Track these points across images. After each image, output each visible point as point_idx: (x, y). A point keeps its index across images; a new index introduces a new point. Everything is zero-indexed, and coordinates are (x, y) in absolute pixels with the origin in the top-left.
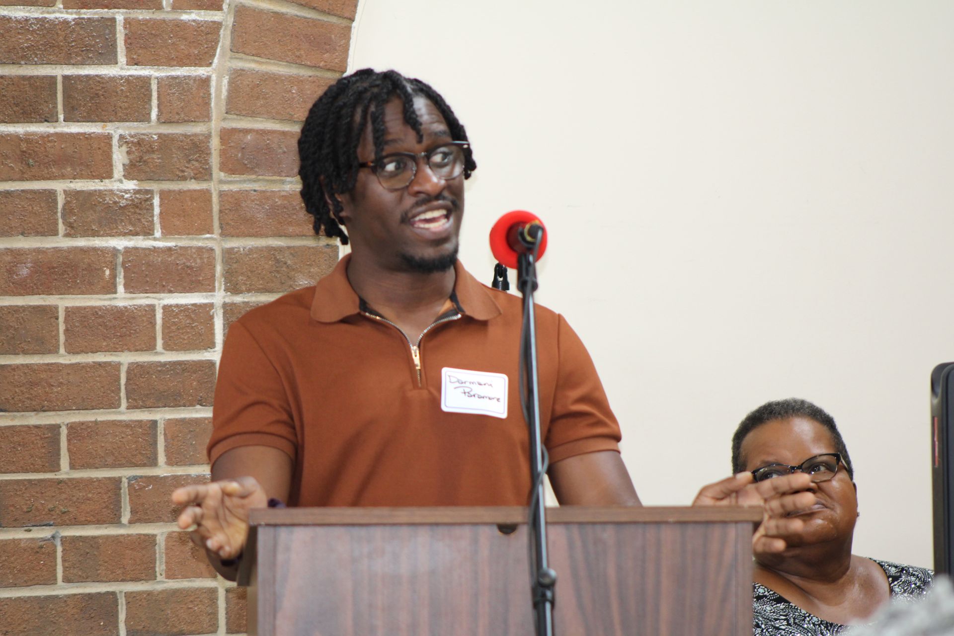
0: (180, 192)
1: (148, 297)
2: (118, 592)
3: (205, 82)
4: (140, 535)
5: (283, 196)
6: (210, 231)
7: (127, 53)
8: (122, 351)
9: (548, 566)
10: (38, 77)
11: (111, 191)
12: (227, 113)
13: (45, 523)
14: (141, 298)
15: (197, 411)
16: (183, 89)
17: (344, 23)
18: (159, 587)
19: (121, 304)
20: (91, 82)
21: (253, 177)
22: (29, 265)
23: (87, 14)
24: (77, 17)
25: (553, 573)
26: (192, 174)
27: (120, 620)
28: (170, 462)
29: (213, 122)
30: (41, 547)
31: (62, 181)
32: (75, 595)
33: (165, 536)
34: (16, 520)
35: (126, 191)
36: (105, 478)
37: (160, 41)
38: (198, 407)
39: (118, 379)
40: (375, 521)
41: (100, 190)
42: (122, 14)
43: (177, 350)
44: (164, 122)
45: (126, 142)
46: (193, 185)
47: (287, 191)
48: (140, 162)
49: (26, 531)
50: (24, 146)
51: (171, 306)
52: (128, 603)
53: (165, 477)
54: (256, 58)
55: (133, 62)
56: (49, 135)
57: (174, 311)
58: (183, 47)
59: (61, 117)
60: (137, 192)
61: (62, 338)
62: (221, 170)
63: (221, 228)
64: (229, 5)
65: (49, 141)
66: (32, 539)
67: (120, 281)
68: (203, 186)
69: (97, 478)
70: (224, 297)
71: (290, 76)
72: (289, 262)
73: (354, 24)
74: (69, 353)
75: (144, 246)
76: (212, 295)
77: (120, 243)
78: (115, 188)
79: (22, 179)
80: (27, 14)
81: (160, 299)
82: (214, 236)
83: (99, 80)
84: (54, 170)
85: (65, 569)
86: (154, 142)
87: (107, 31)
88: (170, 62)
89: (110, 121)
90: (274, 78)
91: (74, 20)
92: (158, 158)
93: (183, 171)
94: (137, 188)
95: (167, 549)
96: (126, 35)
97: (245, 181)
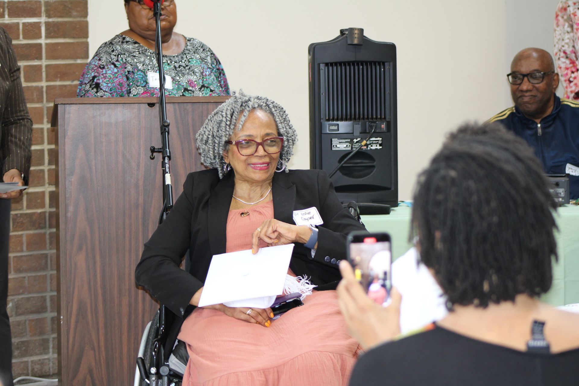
1: (16, 19)
9: (166, 119)
14: (14, 20)
15: (35, 62)
19: (6, 22)
25: (168, 121)
38: (36, 60)
40: (101, 103)
43: (28, 39)
51: (25, 22)
57: (26, 25)
67: (6, 13)
70: (45, 19)
72: (70, 6)
76: (41, 19)
81: (21, 20)
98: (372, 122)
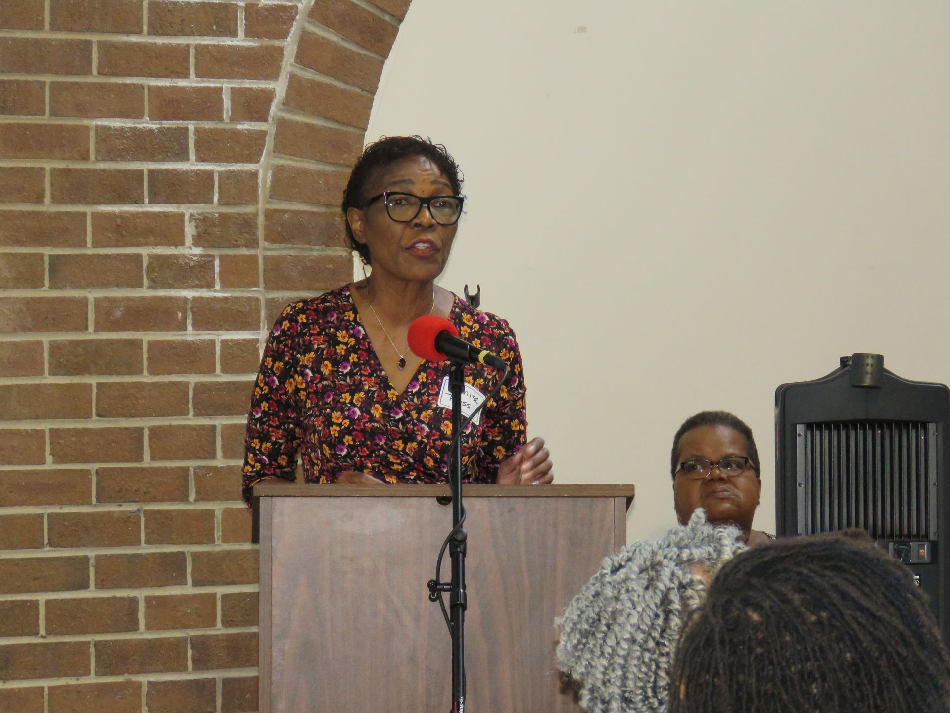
0: (235, 256)
1: (209, 334)
2: (186, 551)
3: (254, 175)
4: (202, 511)
5: (311, 260)
6: (256, 285)
7: (196, 153)
8: (190, 374)
10: (129, 170)
11: (183, 255)
12: (270, 198)
13: (132, 500)
14: (205, 334)
16: (238, 179)
17: (358, 132)
18: (217, 549)
19: (189, 339)
20: (169, 174)
21: (290, 245)
22: (122, 309)
23: (167, 124)
24: (159, 126)
26: (244, 243)
27: (187, 573)
28: (226, 456)
29: (260, 204)
30: (129, 518)
31: (146, 247)
32: (154, 553)
33: (221, 511)
34: (111, 497)
35: (194, 255)
36: (178, 468)
37: (221, 144)
39: (186, 394)
41: (175, 255)
42: (193, 124)
43: (231, 373)
44: (223, 205)
45: (195, 219)
46: (245, 251)
47: (315, 256)
48: (205, 233)
49: (118, 505)
50: (119, 221)
51: (227, 340)
52: (193, 560)
53: (222, 468)
54: (292, 157)
55: (201, 159)
56: (138, 213)
57: (229, 344)
58: (238, 149)
59: (147, 200)
60: (202, 256)
61: (146, 363)
62: (265, 240)
63: (265, 282)
64: (273, 118)
65: (138, 218)
66: (123, 512)
67: (189, 321)
68: (251, 252)
69: (171, 467)
71: (318, 171)
73: (366, 133)
74: (151, 374)
75: (207, 296)
76: (258, 333)
77: (189, 294)
78: (186, 252)
79: (117, 246)
80: (123, 125)
81: (219, 335)
82: (259, 289)
83: (175, 172)
84: (141, 239)
85: (147, 534)
86: (216, 218)
87: (182, 137)
88: (227, 160)
89: (184, 203)
90: (305, 172)
91: (157, 129)
92: (218, 231)
93: (237, 241)
94: (202, 253)
95: (223, 520)
96: (196, 140)
97: (283, 249)
98: (900, 543)
